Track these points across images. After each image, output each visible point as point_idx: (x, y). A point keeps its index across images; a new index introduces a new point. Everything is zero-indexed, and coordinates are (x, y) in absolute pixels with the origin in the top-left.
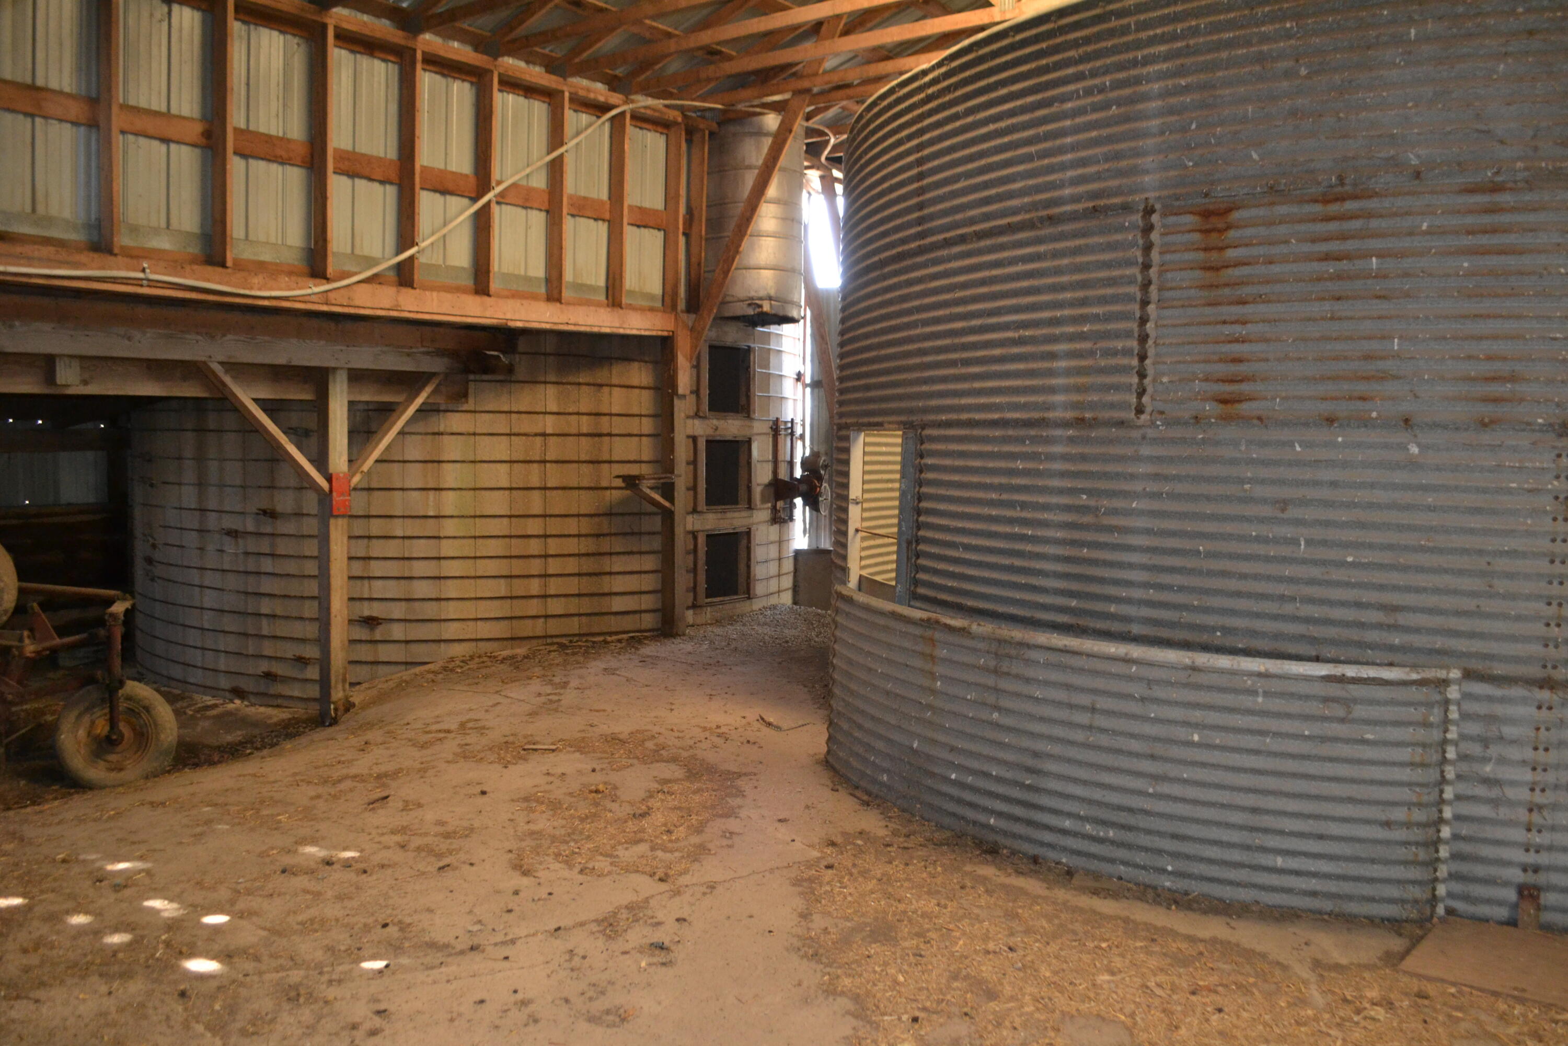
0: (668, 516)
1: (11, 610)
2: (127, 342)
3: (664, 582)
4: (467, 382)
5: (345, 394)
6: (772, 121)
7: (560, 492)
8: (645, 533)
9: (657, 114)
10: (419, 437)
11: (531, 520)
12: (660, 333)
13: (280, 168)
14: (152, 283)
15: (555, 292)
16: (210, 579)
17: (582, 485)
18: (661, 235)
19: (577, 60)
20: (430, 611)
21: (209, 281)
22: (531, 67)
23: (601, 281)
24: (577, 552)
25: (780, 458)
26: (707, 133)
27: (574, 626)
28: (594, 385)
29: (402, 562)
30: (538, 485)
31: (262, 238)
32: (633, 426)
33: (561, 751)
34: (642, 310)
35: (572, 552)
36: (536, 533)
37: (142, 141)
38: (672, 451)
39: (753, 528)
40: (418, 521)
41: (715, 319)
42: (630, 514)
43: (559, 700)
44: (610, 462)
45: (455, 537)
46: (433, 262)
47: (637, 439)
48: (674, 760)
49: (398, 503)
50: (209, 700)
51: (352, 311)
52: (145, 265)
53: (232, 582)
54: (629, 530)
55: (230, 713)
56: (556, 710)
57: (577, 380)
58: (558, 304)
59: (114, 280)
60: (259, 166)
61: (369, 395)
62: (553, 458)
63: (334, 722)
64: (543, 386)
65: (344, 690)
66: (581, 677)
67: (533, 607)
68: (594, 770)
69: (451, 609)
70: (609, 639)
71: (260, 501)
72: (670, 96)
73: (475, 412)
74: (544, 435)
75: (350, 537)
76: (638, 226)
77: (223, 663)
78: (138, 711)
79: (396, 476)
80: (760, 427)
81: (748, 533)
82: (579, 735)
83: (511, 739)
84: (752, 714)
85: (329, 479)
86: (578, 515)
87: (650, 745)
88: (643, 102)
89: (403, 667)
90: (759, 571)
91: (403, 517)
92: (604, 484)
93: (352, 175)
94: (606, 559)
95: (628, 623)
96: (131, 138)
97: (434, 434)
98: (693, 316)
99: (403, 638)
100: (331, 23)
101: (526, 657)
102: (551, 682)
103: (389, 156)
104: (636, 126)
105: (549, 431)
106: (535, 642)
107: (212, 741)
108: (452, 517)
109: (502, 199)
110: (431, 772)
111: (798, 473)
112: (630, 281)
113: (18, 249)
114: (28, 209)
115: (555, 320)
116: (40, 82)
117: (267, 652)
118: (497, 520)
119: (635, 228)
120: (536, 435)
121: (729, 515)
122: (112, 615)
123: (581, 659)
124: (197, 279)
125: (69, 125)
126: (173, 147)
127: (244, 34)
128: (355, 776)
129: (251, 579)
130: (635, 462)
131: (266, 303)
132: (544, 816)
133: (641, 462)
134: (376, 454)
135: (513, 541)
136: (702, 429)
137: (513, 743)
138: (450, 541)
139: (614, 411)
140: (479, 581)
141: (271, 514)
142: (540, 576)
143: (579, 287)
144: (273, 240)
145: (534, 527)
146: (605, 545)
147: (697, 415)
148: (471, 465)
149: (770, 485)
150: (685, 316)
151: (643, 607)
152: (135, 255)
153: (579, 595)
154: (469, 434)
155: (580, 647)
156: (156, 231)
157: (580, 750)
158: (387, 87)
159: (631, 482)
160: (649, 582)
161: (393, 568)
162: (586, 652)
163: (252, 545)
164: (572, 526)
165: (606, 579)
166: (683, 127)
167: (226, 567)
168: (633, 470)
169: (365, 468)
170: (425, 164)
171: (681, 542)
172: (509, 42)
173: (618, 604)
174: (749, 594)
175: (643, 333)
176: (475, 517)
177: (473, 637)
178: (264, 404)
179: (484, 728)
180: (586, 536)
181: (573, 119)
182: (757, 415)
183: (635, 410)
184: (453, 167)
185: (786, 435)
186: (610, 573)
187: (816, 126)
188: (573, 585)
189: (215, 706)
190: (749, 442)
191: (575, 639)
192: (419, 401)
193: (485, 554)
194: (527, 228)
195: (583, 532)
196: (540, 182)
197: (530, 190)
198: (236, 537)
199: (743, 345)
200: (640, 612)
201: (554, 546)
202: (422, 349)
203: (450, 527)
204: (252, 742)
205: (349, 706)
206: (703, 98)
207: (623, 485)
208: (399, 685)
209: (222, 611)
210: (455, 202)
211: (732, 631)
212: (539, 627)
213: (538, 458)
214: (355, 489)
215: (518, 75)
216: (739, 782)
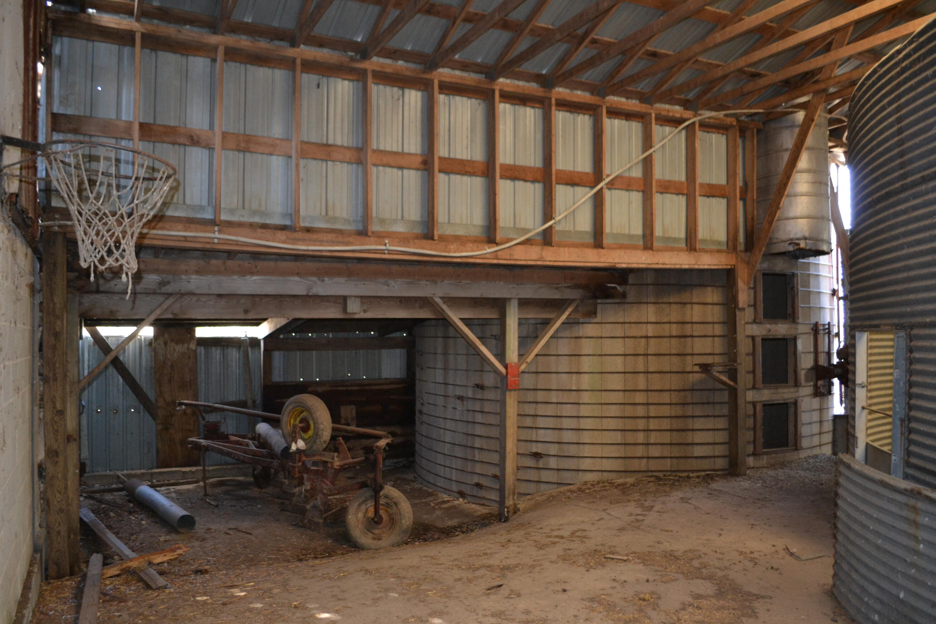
0: (733, 392)
1: (328, 441)
2: (386, 287)
3: (730, 437)
4: (597, 304)
5: (516, 314)
6: (800, 116)
7: (658, 375)
8: (717, 403)
9: (718, 121)
10: (567, 340)
11: (638, 393)
12: (724, 267)
13: (469, 179)
14: (390, 252)
15: (649, 245)
16: (449, 425)
17: (672, 370)
18: (724, 201)
19: (658, 92)
20: (572, 450)
21: (423, 248)
22: (630, 101)
23: (682, 234)
24: (669, 415)
25: (820, 349)
26: (755, 130)
27: (667, 465)
28: (680, 303)
29: (556, 419)
30: (642, 370)
31: (458, 221)
32: (709, 330)
33: (630, 561)
34: (711, 252)
35: (665, 415)
36: (641, 402)
37: (388, 170)
38: (735, 347)
39: (799, 400)
40: (566, 393)
41: (764, 255)
42: (707, 390)
43: (643, 520)
44: (692, 355)
45: (588, 404)
46: (567, 229)
47: (711, 339)
48: (710, 578)
49: (554, 382)
50: (446, 497)
51: (512, 262)
52: (387, 241)
53: (461, 427)
54: (705, 401)
55: (454, 507)
56: (638, 528)
57: (669, 301)
58: (651, 252)
59: (369, 251)
60: (456, 179)
61: (533, 314)
62: (653, 352)
63: (507, 520)
64: (646, 305)
65: (514, 500)
66: (663, 503)
67: (640, 451)
68: (648, 581)
69: (586, 451)
70: (691, 475)
71: (475, 379)
72: (728, 108)
73: (601, 323)
74: (647, 337)
75: (519, 402)
76: (708, 197)
77: (454, 476)
78: (392, 504)
79: (553, 364)
80: (803, 328)
81: (796, 403)
82: (648, 549)
83: (599, 548)
84: (780, 543)
85: (506, 367)
86: (670, 390)
87: (696, 563)
88: (707, 114)
89: (556, 486)
90: (804, 430)
91: (557, 390)
92: (689, 369)
93: (514, 178)
94: (690, 421)
95: (706, 464)
96: (381, 168)
97: (576, 338)
98: (748, 254)
99: (556, 467)
100: (497, 88)
101: (633, 485)
102: (642, 506)
103: (537, 166)
104: (704, 131)
105: (650, 334)
106: (640, 475)
107: (439, 524)
108: (587, 390)
109: (611, 185)
110: (537, 569)
111: (835, 360)
112: (702, 233)
113: (315, 236)
114: (324, 213)
115: (649, 262)
116: (331, 142)
117: (478, 470)
118: (616, 393)
119: (705, 198)
120: (641, 337)
121: (780, 390)
122: (377, 447)
123: (668, 489)
124: (417, 248)
125: (346, 165)
126: (405, 171)
127: (447, 101)
128: (489, 566)
129: (470, 425)
130: (709, 354)
131: (459, 260)
132: (600, 616)
133: (714, 354)
134: (536, 351)
135: (627, 407)
136: (758, 330)
137: (600, 551)
138: (586, 406)
139: (694, 320)
140: (604, 433)
141: (480, 387)
142: (644, 430)
143: (666, 239)
144: (464, 222)
145: (640, 398)
146: (689, 411)
147: (755, 322)
148: (599, 358)
149: (812, 369)
150: (743, 255)
151: (716, 454)
152: (380, 236)
153: (671, 444)
154: (598, 338)
155: (670, 480)
156: (395, 221)
157: (644, 562)
158: (535, 124)
159: (705, 368)
160: (722, 437)
161: (550, 422)
162: (673, 484)
163: (470, 405)
164: (666, 398)
165: (690, 433)
166: (737, 128)
167: (458, 418)
168: (709, 360)
169: (529, 359)
170: (560, 168)
171: (744, 409)
172: (612, 86)
173: (698, 451)
174: (797, 447)
175: (712, 267)
176: (602, 391)
177: (600, 469)
178: (465, 321)
179: (585, 537)
180: (675, 404)
181: (657, 130)
182: (800, 320)
183: (709, 320)
184: (579, 169)
185: (824, 334)
186: (693, 430)
187: (839, 117)
188: (666, 438)
189: (448, 501)
190: (795, 339)
191: (668, 474)
192: (564, 317)
193: (608, 415)
194: (630, 203)
195: (674, 401)
196: (637, 173)
197: (630, 179)
198: (462, 400)
199: (788, 271)
200: (715, 457)
201: (653, 411)
202: (565, 285)
203: (586, 397)
204: (461, 527)
205: (516, 511)
206: (749, 107)
207: (700, 370)
208: (548, 499)
209: (455, 444)
210: (579, 190)
211: (781, 473)
212: (643, 465)
213: (642, 353)
214: (523, 372)
215: (619, 106)
216: (756, 604)
